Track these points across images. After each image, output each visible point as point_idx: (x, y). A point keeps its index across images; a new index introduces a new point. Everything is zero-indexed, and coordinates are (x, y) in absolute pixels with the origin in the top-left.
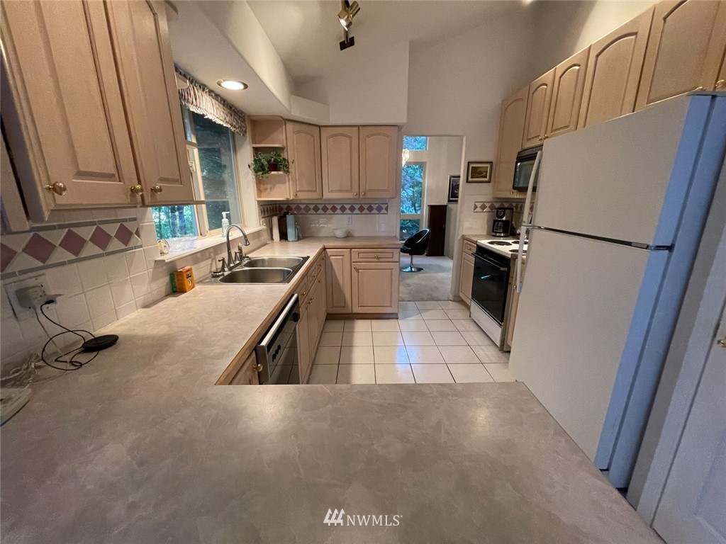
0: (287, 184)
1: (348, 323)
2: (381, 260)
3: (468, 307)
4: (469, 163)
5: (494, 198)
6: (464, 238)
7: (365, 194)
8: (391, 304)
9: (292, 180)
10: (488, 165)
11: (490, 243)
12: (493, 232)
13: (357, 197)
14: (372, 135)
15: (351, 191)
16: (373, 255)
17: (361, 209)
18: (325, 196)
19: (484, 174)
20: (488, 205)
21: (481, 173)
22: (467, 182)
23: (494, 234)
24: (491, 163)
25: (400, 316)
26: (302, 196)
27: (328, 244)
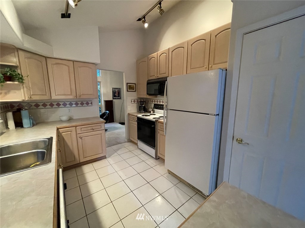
0: (22, 90)
1: (78, 169)
2: (95, 130)
3: (136, 144)
4: (127, 83)
5: (138, 98)
6: (129, 114)
7: (80, 96)
8: (102, 151)
9: (26, 87)
10: (134, 85)
11: (143, 116)
12: (140, 111)
13: (76, 98)
14: (82, 67)
15: (71, 94)
16: (90, 128)
17: (77, 104)
18: (53, 98)
19: (133, 88)
20: (136, 100)
21: (132, 88)
22: (127, 91)
23: (140, 112)
24: (135, 84)
25: (107, 157)
26: (35, 98)
27: (59, 126)
